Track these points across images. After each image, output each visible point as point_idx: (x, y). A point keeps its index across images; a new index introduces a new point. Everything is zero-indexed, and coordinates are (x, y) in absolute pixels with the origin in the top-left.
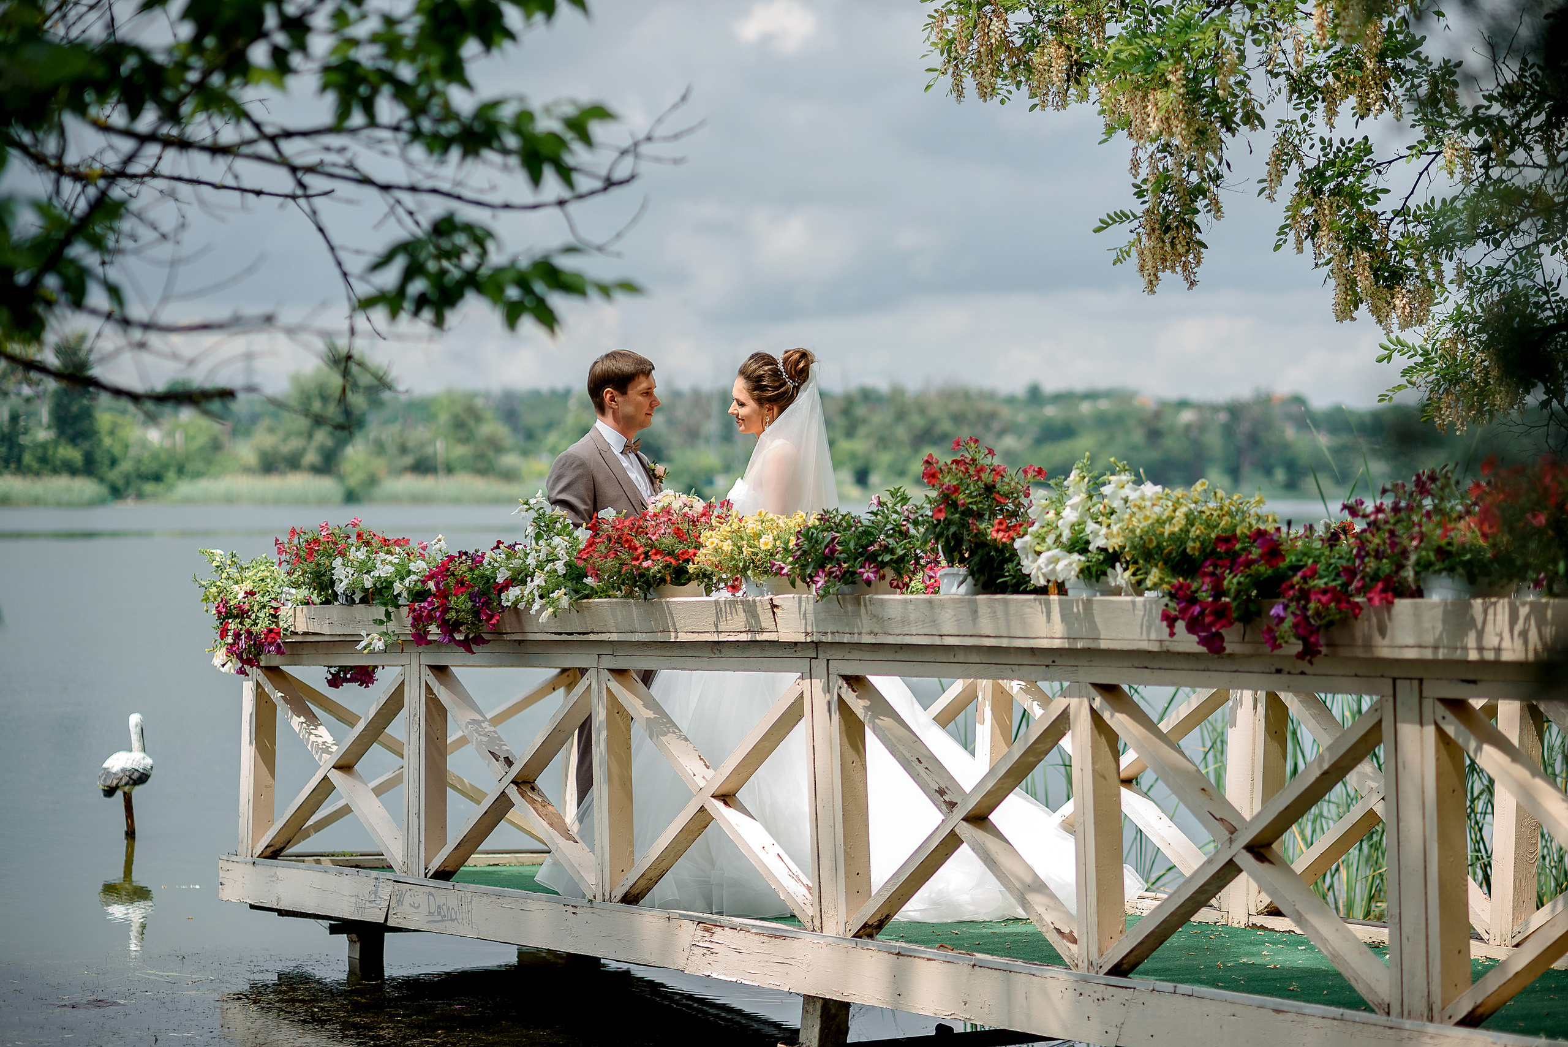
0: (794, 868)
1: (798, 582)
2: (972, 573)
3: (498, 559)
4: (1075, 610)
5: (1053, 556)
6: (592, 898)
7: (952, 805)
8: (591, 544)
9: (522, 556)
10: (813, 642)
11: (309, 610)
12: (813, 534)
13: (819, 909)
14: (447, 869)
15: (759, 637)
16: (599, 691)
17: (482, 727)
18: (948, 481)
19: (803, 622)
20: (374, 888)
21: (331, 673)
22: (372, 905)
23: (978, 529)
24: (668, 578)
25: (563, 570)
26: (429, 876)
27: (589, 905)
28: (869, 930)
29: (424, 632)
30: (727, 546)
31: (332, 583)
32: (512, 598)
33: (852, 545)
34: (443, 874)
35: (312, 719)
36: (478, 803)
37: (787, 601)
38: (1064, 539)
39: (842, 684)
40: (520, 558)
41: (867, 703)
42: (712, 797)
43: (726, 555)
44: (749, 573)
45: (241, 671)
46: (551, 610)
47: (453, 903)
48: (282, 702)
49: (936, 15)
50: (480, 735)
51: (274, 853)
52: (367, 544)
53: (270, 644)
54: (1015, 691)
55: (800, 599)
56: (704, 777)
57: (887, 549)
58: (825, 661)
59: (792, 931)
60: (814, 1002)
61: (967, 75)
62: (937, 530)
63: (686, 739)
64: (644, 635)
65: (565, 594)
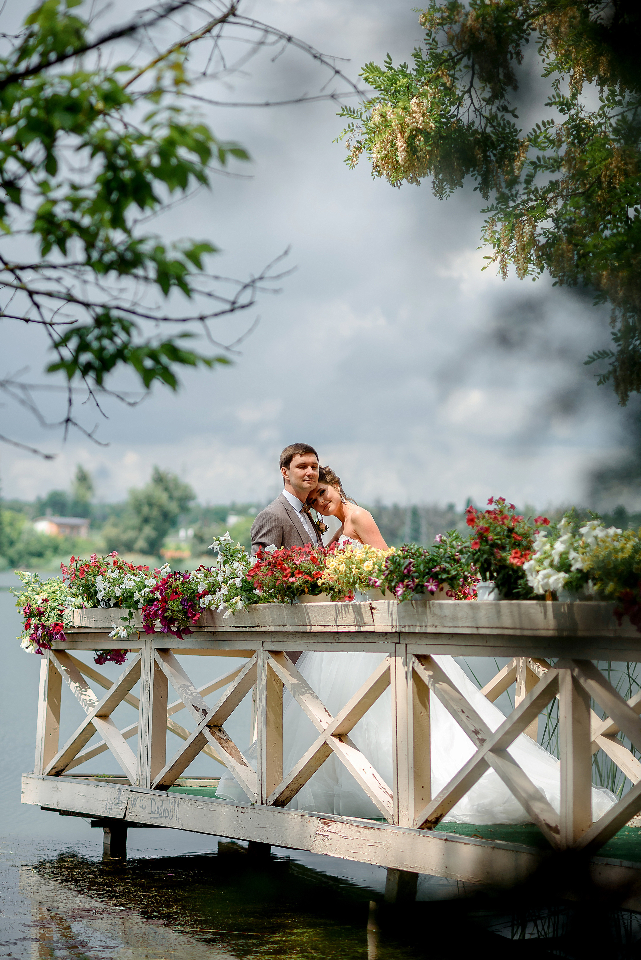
0: (383, 783)
1: (387, 592)
2: (497, 586)
3: (199, 577)
4: (562, 610)
5: (548, 574)
6: (255, 802)
7: (482, 741)
8: (257, 566)
9: (215, 575)
10: (396, 632)
11: (82, 612)
12: (396, 559)
13: (397, 810)
14: (165, 784)
15: (363, 629)
16: (262, 666)
17: (189, 690)
18: (482, 523)
19: (391, 618)
20: (118, 796)
21: (97, 655)
22: (116, 807)
23: (501, 556)
24: (306, 590)
25: (240, 584)
26: (153, 787)
27: (252, 807)
28: (429, 825)
29: (151, 625)
30: (342, 568)
31: (96, 593)
32: (207, 602)
33: (422, 567)
34: (162, 787)
35: (84, 685)
36: (185, 739)
37: (380, 605)
38: (556, 562)
39: (415, 660)
40: (213, 576)
41: (431, 673)
42: (332, 735)
43: (342, 574)
44: (357, 586)
45: (39, 652)
46: (231, 610)
47: (166, 806)
48: (65, 672)
49: (489, 221)
50: (187, 694)
51: (57, 773)
52: (120, 568)
53: (57, 634)
54: (541, 675)
55: (389, 603)
56: (327, 723)
57: (444, 570)
58: (404, 645)
59: (379, 825)
60: (394, 873)
61: (510, 262)
62: (476, 557)
63: (317, 698)
64: (291, 627)
65: (241, 600)
